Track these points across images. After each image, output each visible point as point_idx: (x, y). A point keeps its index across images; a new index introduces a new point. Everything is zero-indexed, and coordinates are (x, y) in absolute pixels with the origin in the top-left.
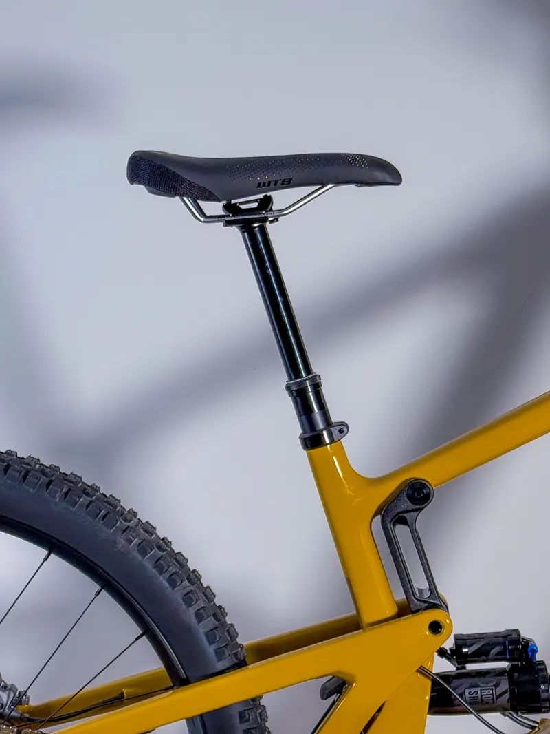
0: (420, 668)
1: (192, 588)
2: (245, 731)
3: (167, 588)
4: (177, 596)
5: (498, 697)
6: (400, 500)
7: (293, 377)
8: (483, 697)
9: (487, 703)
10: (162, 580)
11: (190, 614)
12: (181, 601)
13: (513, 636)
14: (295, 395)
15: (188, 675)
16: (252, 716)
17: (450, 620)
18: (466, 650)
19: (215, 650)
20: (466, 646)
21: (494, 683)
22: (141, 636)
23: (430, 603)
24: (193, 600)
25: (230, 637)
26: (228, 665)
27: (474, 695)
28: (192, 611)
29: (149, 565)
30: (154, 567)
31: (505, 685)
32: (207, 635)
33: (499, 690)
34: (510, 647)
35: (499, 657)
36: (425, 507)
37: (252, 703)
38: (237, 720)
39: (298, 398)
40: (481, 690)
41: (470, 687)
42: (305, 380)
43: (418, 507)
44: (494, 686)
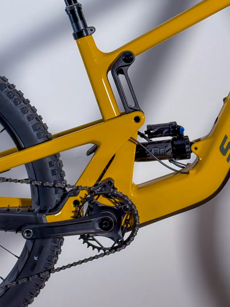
0: (130, 138)
1: (25, 106)
2: (52, 170)
3: (14, 105)
4: (18, 109)
5: (167, 152)
6: (119, 61)
7: (68, 5)
8: (160, 152)
9: (162, 155)
10: (11, 102)
11: (25, 117)
12: (20, 111)
13: (173, 124)
14: (69, 13)
15: (25, 146)
16: (55, 163)
17: (144, 117)
18: (152, 132)
19: (37, 134)
20: (152, 130)
21: (165, 146)
22: (4, 130)
23: (135, 109)
24: (25, 111)
25: (44, 128)
26: (43, 141)
27: (156, 151)
28: (25, 116)
29: (4, 95)
30: (7, 96)
31: (170, 146)
32: (32, 127)
33: (167, 149)
34: (172, 129)
35: (167, 134)
36: (131, 64)
37: (55, 158)
38: (48, 165)
39: (71, 15)
40: (159, 149)
41: (154, 148)
42: (74, 6)
43: (128, 64)
44: (165, 147)
